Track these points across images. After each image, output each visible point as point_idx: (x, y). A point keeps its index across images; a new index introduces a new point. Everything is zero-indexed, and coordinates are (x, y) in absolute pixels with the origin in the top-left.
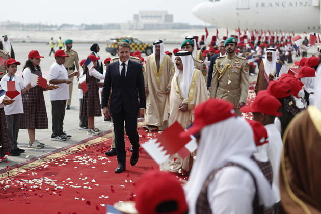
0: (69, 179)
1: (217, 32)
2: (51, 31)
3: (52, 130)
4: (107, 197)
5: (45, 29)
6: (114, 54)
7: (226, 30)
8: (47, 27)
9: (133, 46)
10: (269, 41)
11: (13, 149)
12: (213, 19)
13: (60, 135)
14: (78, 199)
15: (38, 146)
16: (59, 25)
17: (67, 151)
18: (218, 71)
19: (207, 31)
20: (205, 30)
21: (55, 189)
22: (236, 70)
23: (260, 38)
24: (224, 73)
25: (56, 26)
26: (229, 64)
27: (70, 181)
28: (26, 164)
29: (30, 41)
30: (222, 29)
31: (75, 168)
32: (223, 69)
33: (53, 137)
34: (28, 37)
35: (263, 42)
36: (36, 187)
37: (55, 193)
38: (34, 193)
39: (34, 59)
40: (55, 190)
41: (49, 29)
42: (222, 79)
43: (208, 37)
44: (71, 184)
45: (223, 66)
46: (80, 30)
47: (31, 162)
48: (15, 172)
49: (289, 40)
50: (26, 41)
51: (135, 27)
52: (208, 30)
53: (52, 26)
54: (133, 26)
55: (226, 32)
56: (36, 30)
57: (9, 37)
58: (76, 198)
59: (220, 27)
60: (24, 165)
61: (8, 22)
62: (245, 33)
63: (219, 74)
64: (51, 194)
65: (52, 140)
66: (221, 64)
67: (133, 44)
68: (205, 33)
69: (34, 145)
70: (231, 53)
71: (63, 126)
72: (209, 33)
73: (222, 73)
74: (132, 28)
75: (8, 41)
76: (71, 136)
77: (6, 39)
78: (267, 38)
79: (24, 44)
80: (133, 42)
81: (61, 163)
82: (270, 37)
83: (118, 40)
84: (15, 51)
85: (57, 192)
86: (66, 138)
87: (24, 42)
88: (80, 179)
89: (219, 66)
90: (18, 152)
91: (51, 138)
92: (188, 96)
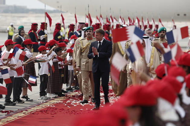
92: (150, 63)
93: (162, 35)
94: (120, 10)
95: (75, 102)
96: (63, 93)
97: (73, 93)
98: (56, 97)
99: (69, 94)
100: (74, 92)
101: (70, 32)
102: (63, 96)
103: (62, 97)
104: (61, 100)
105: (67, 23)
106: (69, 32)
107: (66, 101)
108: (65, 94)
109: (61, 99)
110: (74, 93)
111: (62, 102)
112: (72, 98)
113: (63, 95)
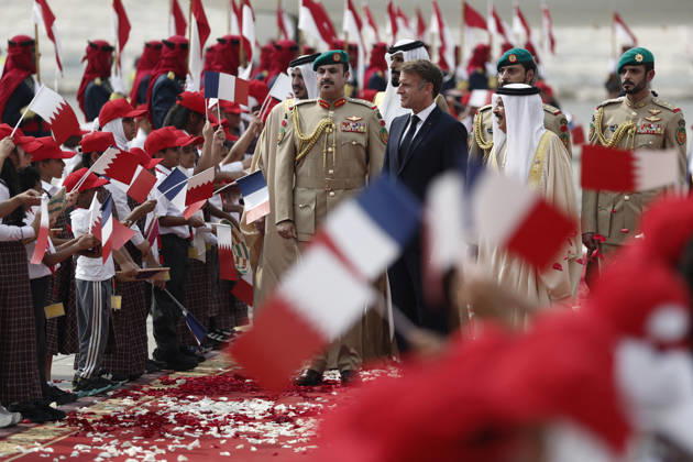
22: (650, 140)
26: (630, 124)
32: (614, 135)
45: (613, 128)
66: (610, 123)
70: (635, 94)
89: (604, 128)
93: (627, 81)
95: (118, 447)
96: (53, 405)
97: (106, 403)
98: (13, 428)
99: (85, 409)
100: (114, 397)
101: (91, 85)
102: (54, 421)
103: (50, 427)
104: (42, 443)
105: (74, 36)
106: (85, 81)
107: (69, 444)
108: (65, 408)
109: (44, 433)
110: (114, 401)
111: (51, 450)
112: (102, 430)
113: (56, 416)
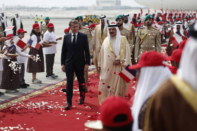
0: (57, 102)
1: (149, 11)
2: (45, 11)
3: (46, 73)
4: (80, 114)
5: (42, 10)
6: (84, 25)
7: (154, 10)
8: (43, 8)
9: (96, 20)
10: (181, 17)
11: (22, 84)
12: (146, 3)
13: (51, 76)
14: (63, 115)
15: (38, 82)
16: (50, 8)
17: (56, 86)
18: (139, 38)
19: (141, 11)
20: (140, 10)
21: (48, 108)
22: (152, 37)
23: (176, 14)
24: (144, 39)
25: (48, 8)
26: (147, 33)
27: (57, 104)
28: (30, 93)
29: (32, 17)
30: (152, 9)
31: (61, 95)
32: (143, 36)
33: (47, 76)
34: (31, 15)
35: (177, 17)
36: (37, 107)
37: (48, 111)
38: (36, 111)
39: (35, 29)
40: (48, 110)
41: (44, 10)
42: (142, 43)
43: (143, 14)
44: (59, 106)
45: (143, 34)
46: (63, 10)
47: (33, 92)
48: (24, 98)
49: (194, 16)
50: (30, 17)
51: (97, 9)
52: (143, 10)
53: (45, 8)
54: (96, 8)
55: (154, 11)
56: (36, 11)
57: (19, 15)
58: (61, 114)
59: (151, 8)
60: (29, 94)
61: (19, 6)
62: (166, 11)
63: (141, 39)
64: (46, 112)
65: (46, 79)
66: (142, 33)
67: (96, 19)
68: (140, 12)
69: (35, 81)
70: (149, 26)
71: (53, 70)
72: (143, 12)
73: (143, 39)
74: (95, 9)
75: (19, 17)
76: (58, 76)
77: (17, 16)
78: (180, 15)
79: (28, 19)
80: (96, 18)
81: (51, 92)
82: (182, 14)
83: (86, 16)
84: (23, 24)
85: (50, 111)
86: (55, 77)
87: (28, 18)
88: (64, 102)
89: (141, 34)
90: (25, 86)
91: (46, 77)
92: (120, 55)
93: (148, 22)
94: (162, 5)
